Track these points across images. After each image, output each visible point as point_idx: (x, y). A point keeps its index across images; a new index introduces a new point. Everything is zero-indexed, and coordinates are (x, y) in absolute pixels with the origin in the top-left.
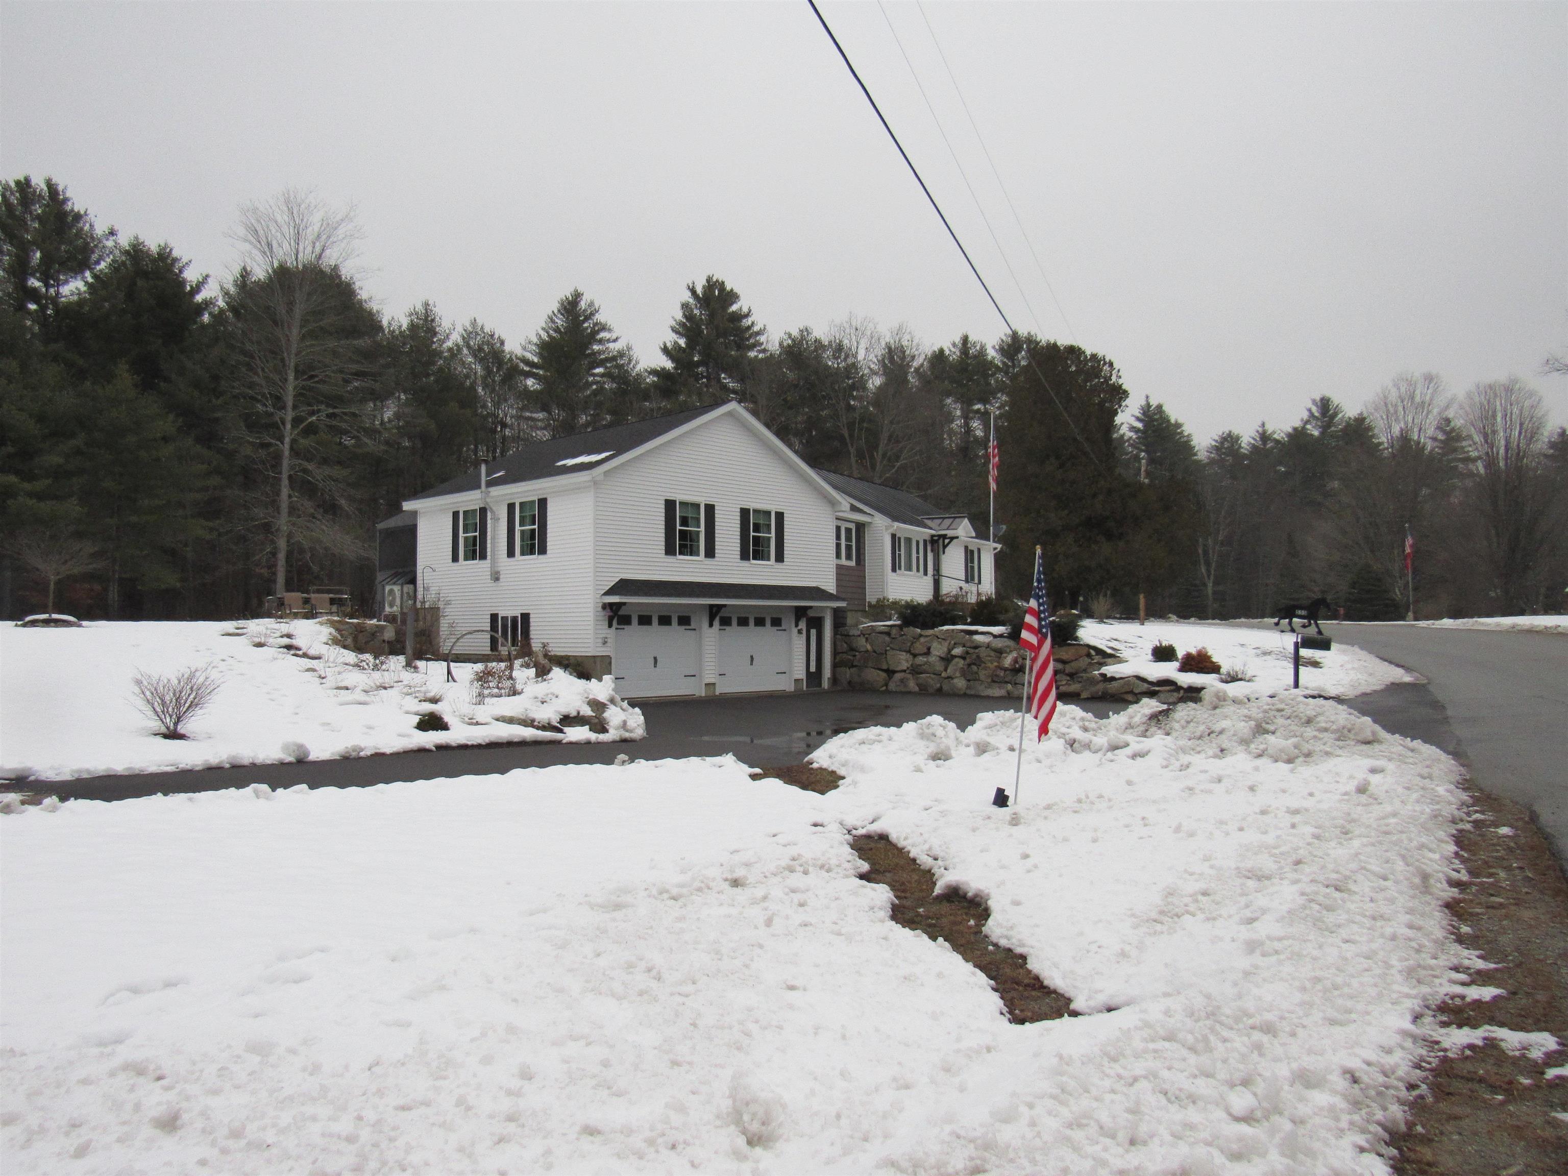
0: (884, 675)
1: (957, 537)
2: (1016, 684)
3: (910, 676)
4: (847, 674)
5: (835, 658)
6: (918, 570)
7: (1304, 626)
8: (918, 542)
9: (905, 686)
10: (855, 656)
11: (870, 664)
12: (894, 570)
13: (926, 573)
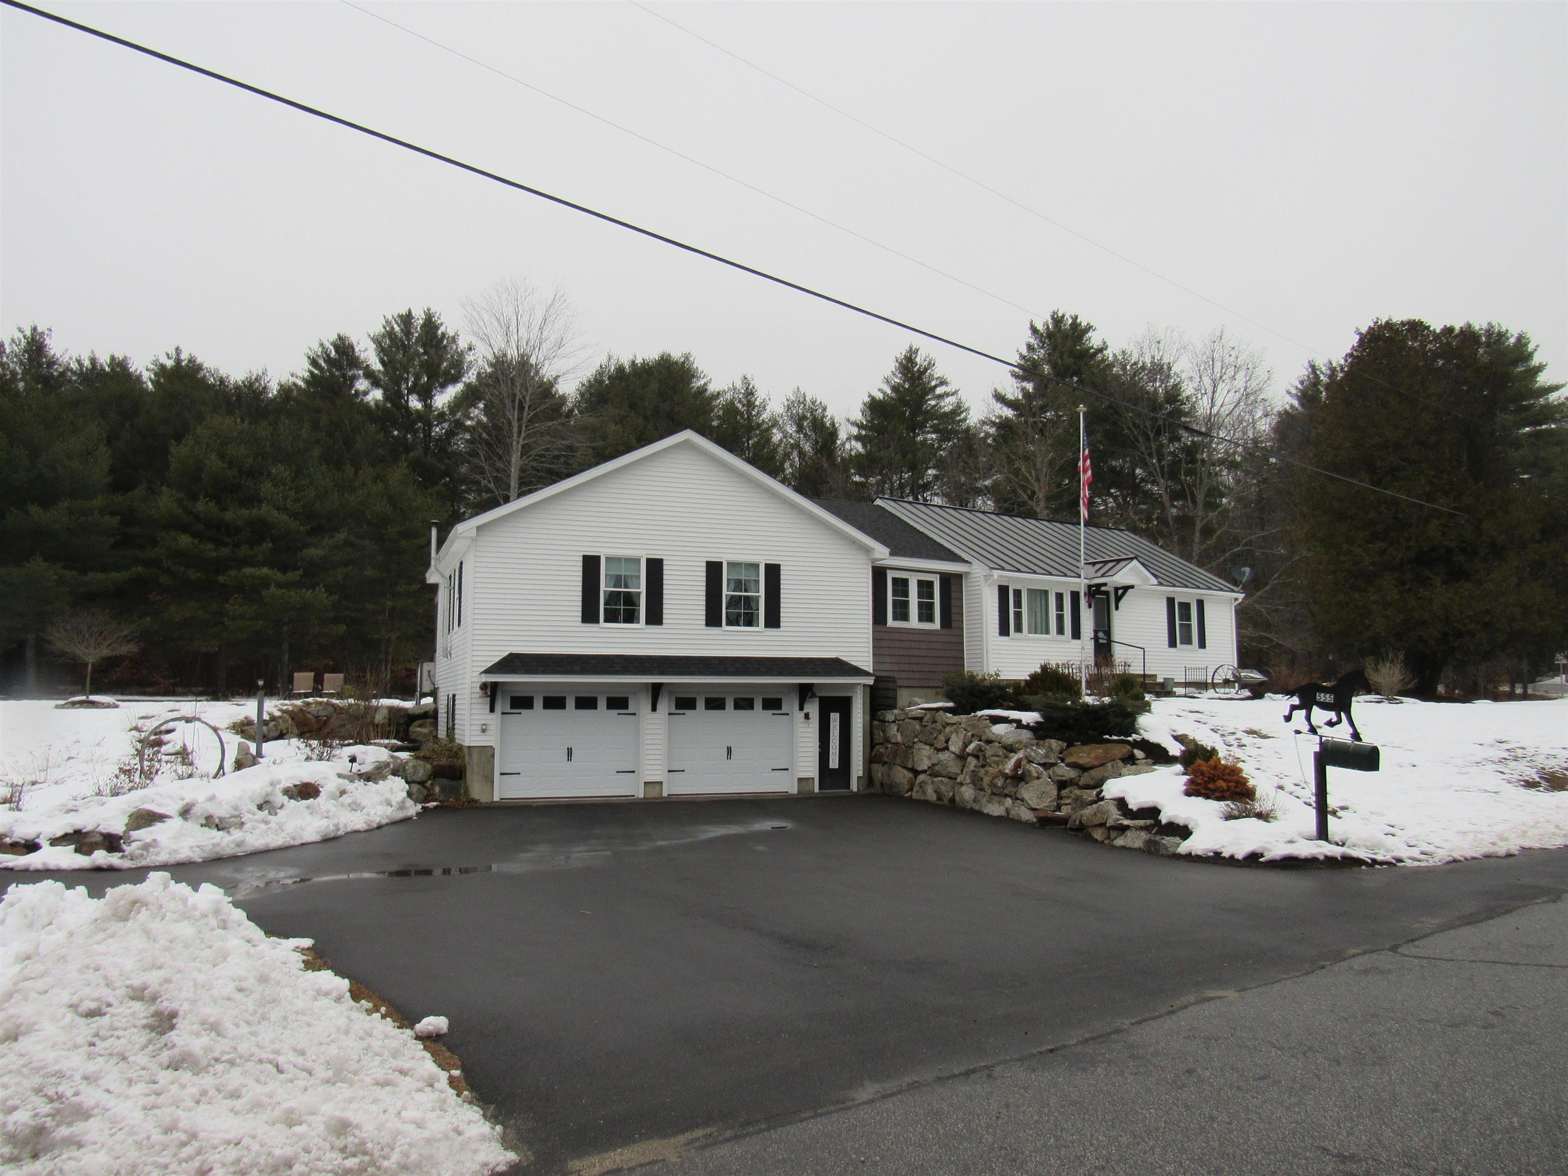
0: (910, 775)
1: (1132, 587)
3: (928, 779)
4: (879, 771)
5: (872, 750)
6: (1060, 631)
7: (1330, 724)
8: (1059, 597)
9: (924, 793)
10: (887, 748)
11: (898, 761)
12: (1004, 631)
13: (1076, 634)
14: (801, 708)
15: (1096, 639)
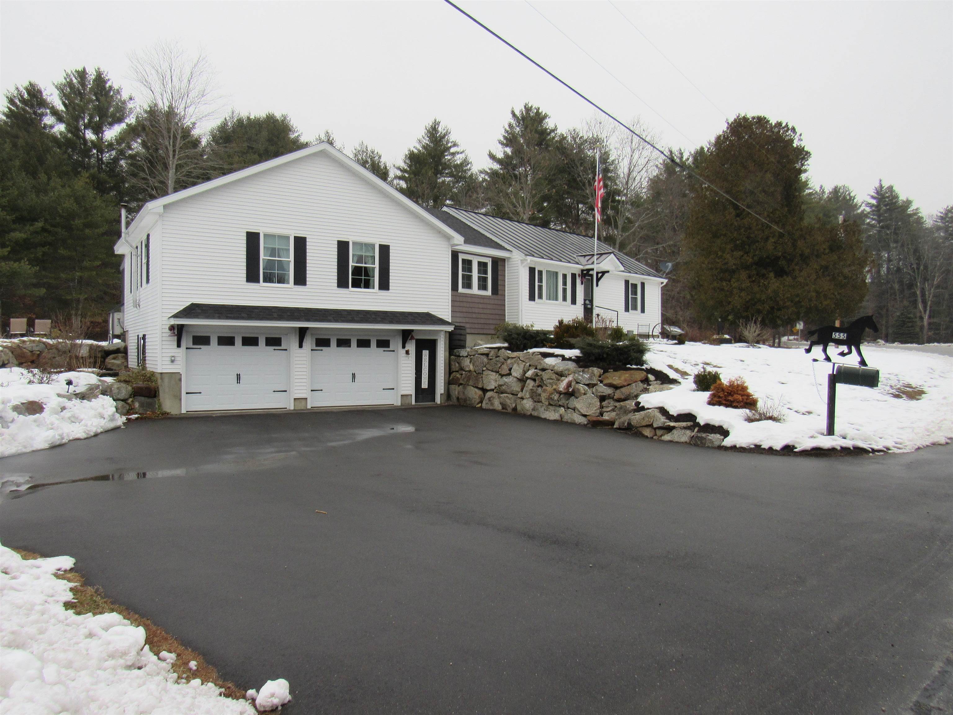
0: (480, 393)
1: (608, 272)
2: (568, 408)
3: (495, 395)
4: (456, 390)
5: (450, 376)
6: (565, 299)
7: (842, 354)
8: (565, 276)
9: (492, 404)
10: (462, 374)
11: (471, 383)
12: (532, 298)
13: (574, 302)
14: (404, 347)
15: (585, 304)
